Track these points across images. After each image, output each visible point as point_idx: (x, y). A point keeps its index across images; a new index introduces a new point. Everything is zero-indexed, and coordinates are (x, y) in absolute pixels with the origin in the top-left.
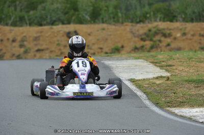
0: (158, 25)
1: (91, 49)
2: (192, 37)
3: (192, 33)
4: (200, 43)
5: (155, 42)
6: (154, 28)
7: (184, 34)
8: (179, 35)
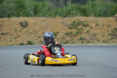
0: (79, 19)
1: (37, 34)
2: (102, 27)
3: (102, 24)
4: (108, 31)
5: (78, 29)
6: (77, 20)
7: (97, 25)
8: (93, 25)
